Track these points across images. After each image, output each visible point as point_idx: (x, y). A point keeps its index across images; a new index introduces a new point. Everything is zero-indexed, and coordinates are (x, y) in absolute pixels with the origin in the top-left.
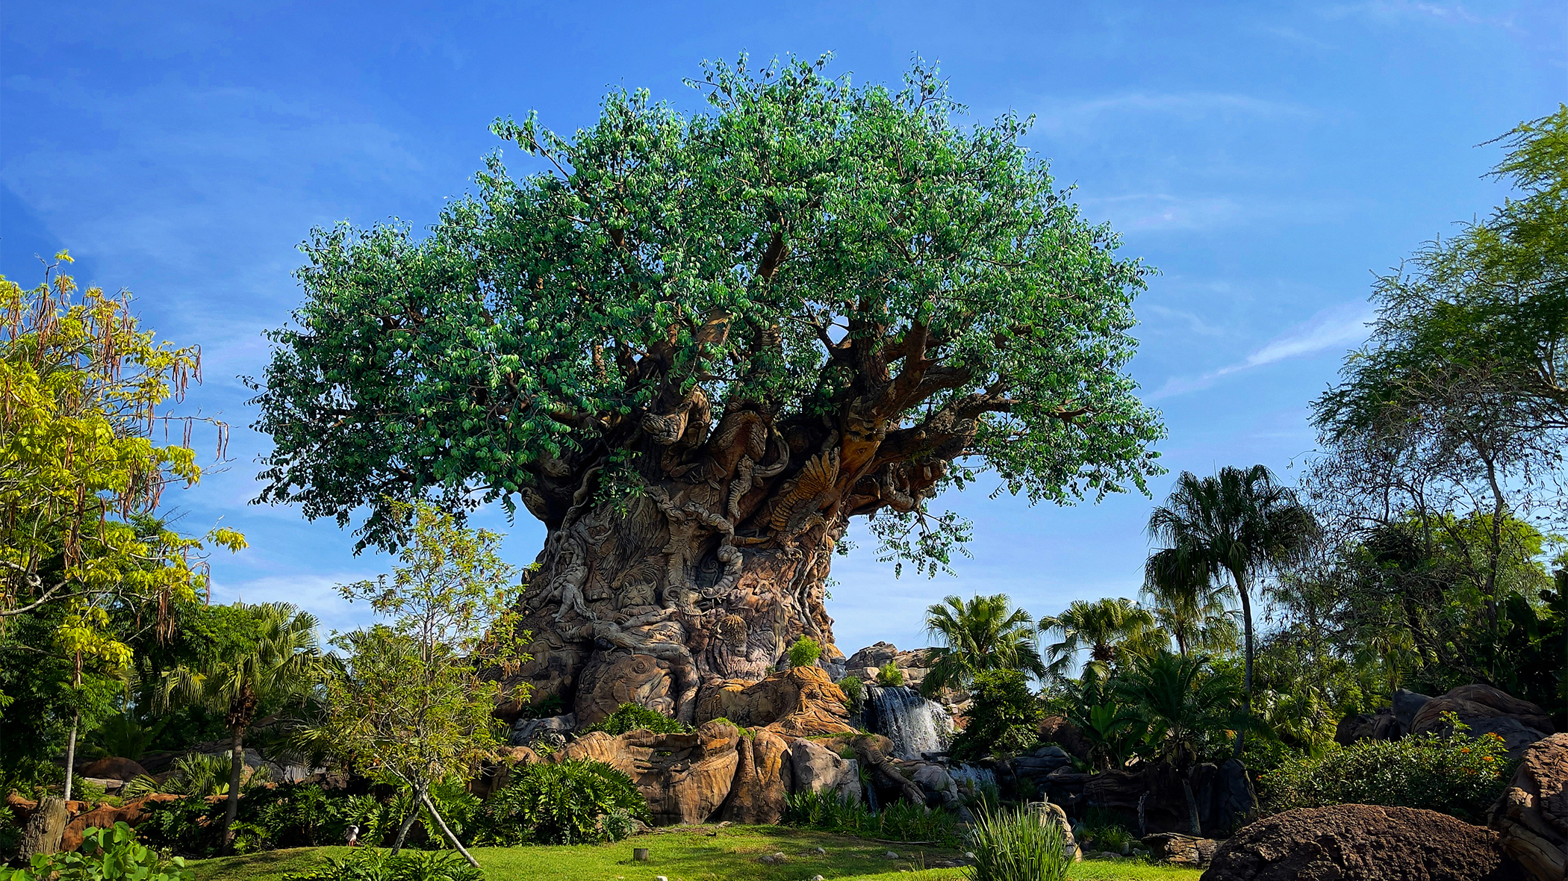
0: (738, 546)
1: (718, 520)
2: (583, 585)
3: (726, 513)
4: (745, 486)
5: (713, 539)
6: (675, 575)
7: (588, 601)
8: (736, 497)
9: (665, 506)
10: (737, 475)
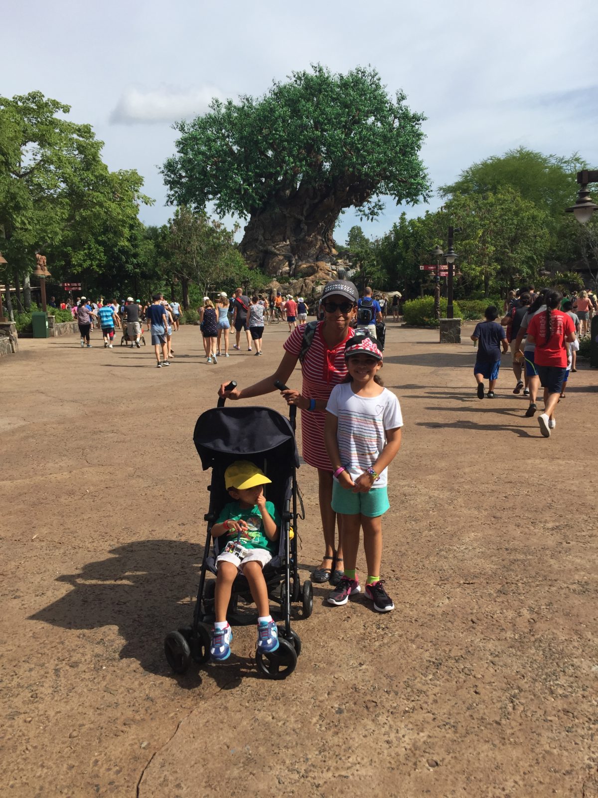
0: (306, 224)
1: (300, 217)
2: (263, 235)
3: (302, 214)
4: (307, 206)
5: (299, 222)
6: (288, 233)
7: (265, 240)
8: (305, 210)
9: (285, 213)
10: (305, 203)
